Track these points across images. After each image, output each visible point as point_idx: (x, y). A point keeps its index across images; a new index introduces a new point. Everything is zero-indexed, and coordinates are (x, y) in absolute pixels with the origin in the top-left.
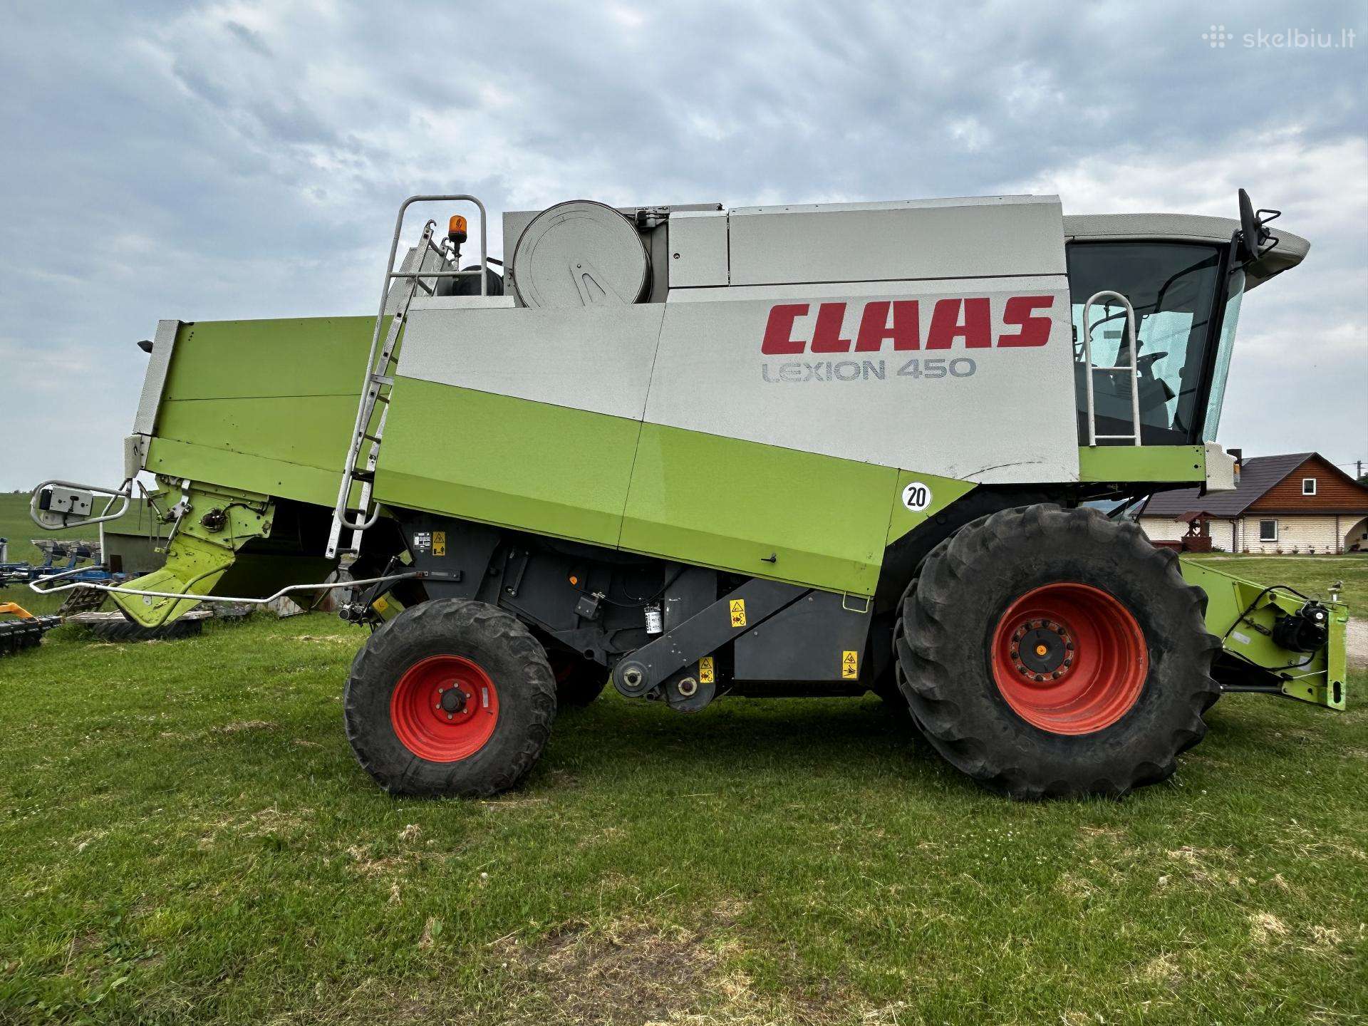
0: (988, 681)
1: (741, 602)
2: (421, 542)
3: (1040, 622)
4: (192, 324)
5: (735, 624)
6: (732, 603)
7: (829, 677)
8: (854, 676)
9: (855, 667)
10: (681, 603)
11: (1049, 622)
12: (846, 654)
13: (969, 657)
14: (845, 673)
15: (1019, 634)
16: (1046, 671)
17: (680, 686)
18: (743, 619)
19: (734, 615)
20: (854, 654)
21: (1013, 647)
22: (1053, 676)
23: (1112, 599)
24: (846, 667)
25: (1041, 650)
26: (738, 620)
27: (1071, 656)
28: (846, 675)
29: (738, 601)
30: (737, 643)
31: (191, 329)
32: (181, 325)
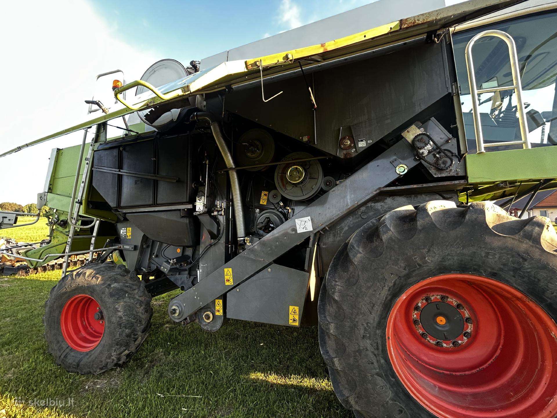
0: (382, 361)
1: (230, 270)
2: (123, 232)
3: (438, 297)
4: (62, 149)
5: (227, 284)
6: (226, 270)
7: (281, 323)
8: (297, 324)
9: (297, 317)
10: (207, 267)
11: (448, 297)
12: (291, 308)
13: (364, 337)
14: (290, 321)
15: (420, 305)
16: (446, 339)
17: (204, 316)
18: (231, 280)
19: (226, 277)
20: (297, 308)
21: (415, 315)
22: (453, 343)
23: (519, 295)
24: (291, 317)
25: (441, 320)
26: (228, 281)
27: (470, 329)
28: (291, 323)
29: (229, 269)
30: (228, 294)
31: (62, 151)
32: (58, 150)
